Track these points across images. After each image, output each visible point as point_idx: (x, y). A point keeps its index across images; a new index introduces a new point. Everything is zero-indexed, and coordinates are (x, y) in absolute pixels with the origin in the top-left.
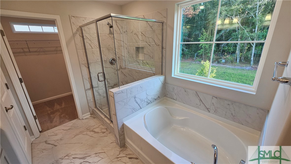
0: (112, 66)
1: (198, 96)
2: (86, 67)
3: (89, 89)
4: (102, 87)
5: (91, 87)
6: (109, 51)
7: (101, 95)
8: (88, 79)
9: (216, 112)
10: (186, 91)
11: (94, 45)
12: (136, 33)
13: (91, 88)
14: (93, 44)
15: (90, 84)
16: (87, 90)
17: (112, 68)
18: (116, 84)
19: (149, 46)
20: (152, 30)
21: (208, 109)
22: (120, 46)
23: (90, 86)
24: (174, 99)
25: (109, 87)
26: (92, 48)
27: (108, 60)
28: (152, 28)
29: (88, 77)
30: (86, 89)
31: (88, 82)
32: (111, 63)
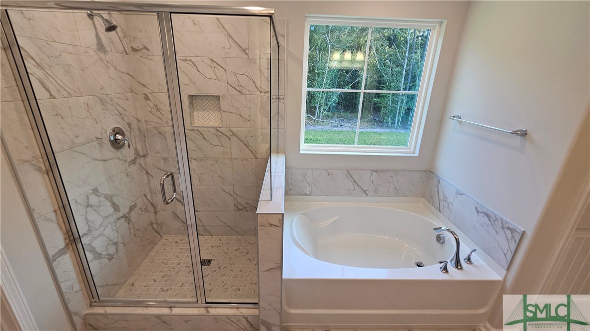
0: (118, 154)
1: (351, 176)
2: (39, 169)
3: (61, 252)
4: (101, 226)
5: (68, 241)
6: (103, 105)
7: (102, 253)
8: (54, 214)
9: (376, 192)
10: (330, 173)
11: (57, 85)
12: (188, 58)
13: (67, 245)
14: (53, 80)
15: (63, 232)
16: (56, 257)
17: (119, 159)
18: (134, 203)
19: (239, 93)
20: (247, 57)
21: (365, 191)
22: (128, 91)
23: (65, 239)
24: (306, 194)
25: (118, 219)
26: (51, 95)
27: (104, 135)
28: (246, 54)
29: (54, 206)
30: (51, 253)
31: (55, 226)
32: (116, 144)
